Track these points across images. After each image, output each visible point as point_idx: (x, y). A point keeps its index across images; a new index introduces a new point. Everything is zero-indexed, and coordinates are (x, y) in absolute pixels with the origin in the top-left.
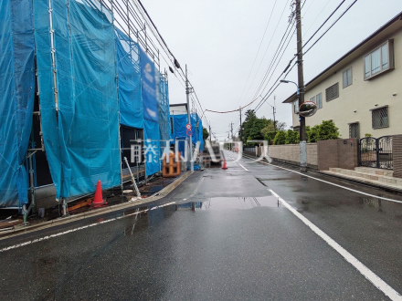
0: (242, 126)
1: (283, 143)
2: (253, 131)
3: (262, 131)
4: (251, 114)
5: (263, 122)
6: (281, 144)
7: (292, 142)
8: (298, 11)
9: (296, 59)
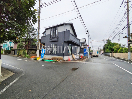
0: (104, 45)
1: (122, 52)
2: (109, 47)
3: (113, 47)
4: (109, 41)
5: (115, 44)
6: (121, 52)
7: (126, 52)
8: (128, 12)
9: (127, 26)
